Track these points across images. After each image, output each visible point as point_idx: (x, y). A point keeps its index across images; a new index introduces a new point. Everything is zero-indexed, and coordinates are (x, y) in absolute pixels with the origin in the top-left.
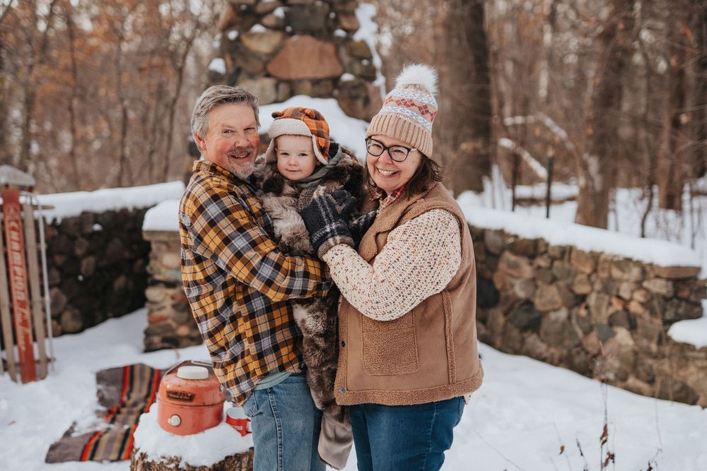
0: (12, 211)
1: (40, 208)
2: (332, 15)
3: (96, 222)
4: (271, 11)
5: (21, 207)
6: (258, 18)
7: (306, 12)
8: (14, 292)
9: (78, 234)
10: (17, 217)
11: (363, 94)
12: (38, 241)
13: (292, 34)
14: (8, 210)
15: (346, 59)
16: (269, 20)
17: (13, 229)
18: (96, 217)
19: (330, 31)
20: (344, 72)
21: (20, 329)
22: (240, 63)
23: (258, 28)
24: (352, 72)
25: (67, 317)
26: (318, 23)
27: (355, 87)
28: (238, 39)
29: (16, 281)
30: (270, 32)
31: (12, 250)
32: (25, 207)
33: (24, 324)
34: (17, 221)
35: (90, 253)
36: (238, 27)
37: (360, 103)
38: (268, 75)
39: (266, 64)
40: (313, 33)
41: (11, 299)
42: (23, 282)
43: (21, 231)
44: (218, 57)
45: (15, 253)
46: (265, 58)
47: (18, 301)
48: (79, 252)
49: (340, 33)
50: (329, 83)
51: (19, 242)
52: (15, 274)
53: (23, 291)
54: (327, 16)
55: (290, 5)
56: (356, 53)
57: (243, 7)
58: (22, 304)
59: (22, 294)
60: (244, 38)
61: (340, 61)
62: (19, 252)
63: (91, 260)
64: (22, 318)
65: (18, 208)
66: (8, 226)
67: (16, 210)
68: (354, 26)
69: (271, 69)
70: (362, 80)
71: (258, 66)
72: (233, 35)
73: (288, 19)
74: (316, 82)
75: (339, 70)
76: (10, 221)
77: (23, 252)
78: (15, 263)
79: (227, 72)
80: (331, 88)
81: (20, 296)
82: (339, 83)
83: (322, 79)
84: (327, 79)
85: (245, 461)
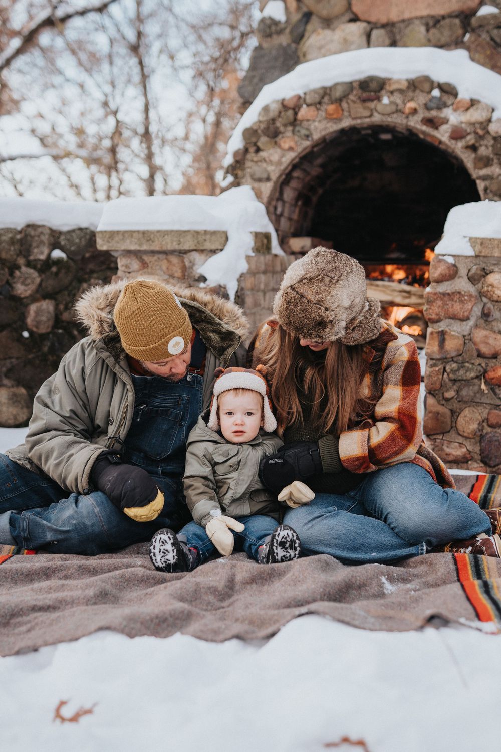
3: (55, 245)
9: (21, 261)
18: (56, 237)
20: (481, 3)
22: (309, 4)
24: (494, 3)
27: (499, 27)
35: (42, 294)
38: (355, 19)
48: (21, 290)
50: (457, 21)
63: (47, 306)
69: (357, 7)
74: (434, 22)
79: (287, 22)
80: (460, 31)
82: (474, 21)
83: (444, 17)
84: (451, 16)
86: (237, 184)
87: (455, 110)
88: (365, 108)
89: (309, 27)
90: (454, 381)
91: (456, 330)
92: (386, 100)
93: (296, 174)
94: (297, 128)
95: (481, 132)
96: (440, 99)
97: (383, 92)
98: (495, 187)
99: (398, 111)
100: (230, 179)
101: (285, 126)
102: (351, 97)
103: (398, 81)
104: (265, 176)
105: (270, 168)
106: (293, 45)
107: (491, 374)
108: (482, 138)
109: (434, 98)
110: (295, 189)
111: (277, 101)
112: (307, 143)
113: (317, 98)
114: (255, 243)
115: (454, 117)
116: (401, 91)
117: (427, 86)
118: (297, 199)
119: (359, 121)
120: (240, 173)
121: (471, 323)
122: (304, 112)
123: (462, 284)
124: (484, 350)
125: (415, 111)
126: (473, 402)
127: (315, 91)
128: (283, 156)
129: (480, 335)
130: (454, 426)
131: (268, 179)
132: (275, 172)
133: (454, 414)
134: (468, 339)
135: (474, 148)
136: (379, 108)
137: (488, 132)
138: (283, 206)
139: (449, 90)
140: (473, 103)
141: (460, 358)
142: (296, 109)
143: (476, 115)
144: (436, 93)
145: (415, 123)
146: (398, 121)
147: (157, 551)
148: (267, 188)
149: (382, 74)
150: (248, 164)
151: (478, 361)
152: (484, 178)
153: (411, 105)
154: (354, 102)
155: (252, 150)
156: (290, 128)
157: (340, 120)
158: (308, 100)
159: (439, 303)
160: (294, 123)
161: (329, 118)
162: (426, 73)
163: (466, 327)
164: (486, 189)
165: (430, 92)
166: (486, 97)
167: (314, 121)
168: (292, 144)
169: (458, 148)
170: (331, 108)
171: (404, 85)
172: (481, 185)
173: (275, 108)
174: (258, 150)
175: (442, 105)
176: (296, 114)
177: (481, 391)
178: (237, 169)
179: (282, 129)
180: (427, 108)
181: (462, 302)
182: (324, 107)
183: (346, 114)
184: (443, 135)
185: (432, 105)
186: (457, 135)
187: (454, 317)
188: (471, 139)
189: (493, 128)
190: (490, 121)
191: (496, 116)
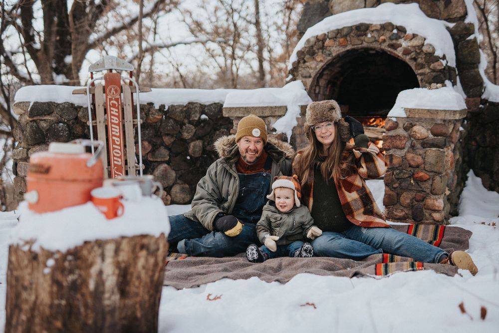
0: (113, 90)
3: (203, 113)
5: (121, 88)
8: (112, 157)
9: (186, 121)
10: (117, 97)
12: (135, 116)
17: (114, 106)
18: (203, 108)
25: (176, 189)
29: (114, 149)
31: (112, 124)
34: (117, 100)
35: (196, 137)
37: (441, 4)
42: (120, 150)
43: (120, 108)
45: (114, 126)
47: (115, 165)
48: (186, 135)
51: (118, 117)
52: (114, 143)
53: (120, 157)
58: (119, 168)
59: (119, 160)
62: (118, 125)
63: (199, 143)
65: (119, 90)
66: (109, 103)
67: (116, 91)
76: (111, 100)
77: (121, 124)
78: (114, 133)
81: (118, 161)
85: (110, 249)
86: (294, 79)
87: (405, 40)
88: (358, 40)
90: (398, 179)
91: (399, 153)
92: (369, 36)
93: (325, 72)
94: (324, 51)
95: (418, 51)
96: (397, 34)
97: (368, 31)
98: (426, 79)
99: (376, 41)
100: (291, 77)
101: (318, 49)
102: (352, 34)
103: (376, 26)
104: (308, 75)
105: (311, 71)
106: (326, 2)
107: (416, 176)
108: (419, 54)
109: (394, 34)
110: (326, 79)
111: (314, 37)
112: (330, 58)
113: (334, 35)
114: (301, 111)
115: (404, 44)
116: (377, 30)
117: (390, 28)
118: (328, 84)
119: (356, 46)
120: (296, 74)
121: (406, 150)
122: (327, 42)
123: (400, 131)
124: (412, 163)
125: (384, 41)
126: (407, 189)
127: (333, 31)
128: (317, 65)
129: (410, 156)
130: (398, 201)
131: (310, 77)
132: (313, 73)
133: (399, 195)
134: (404, 158)
135: (415, 59)
136: (366, 39)
137: (422, 51)
138: (320, 88)
139: (402, 30)
140: (414, 36)
141: (401, 167)
142: (324, 41)
143: (415, 42)
144: (395, 31)
145: (384, 47)
146: (376, 45)
147: (249, 253)
148: (309, 81)
149: (367, 22)
150: (300, 69)
151: (409, 169)
152: (421, 74)
153: (382, 38)
154: (353, 37)
155: (302, 62)
156: (321, 51)
157: (346, 46)
158: (330, 36)
159: (389, 141)
160: (323, 48)
161: (340, 45)
162: (390, 21)
163: (403, 152)
164: (422, 80)
165: (392, 31)
166: (421, 33)
167: (333, 47)
168: (322, 59)
169: (407, 59)
170: (341, 40)
171: (379, 27)
172: (419, 78)
173: (313, 40)
174: (305, 62)
175: (398, 37)
176: (324, 43)
177: (411, 184)
178: (294, 72)
179: (317, 51)
180: (391, 39)
181: (400, 140)
182: (338, 40)
183: (349, 42)
184: (399, 52)
185: (393, 37)
186: (406, 52)
187: (397, 148)
188: (413, 55)
189: (425, 49)
190: (423, 45)
191: (426, 42)
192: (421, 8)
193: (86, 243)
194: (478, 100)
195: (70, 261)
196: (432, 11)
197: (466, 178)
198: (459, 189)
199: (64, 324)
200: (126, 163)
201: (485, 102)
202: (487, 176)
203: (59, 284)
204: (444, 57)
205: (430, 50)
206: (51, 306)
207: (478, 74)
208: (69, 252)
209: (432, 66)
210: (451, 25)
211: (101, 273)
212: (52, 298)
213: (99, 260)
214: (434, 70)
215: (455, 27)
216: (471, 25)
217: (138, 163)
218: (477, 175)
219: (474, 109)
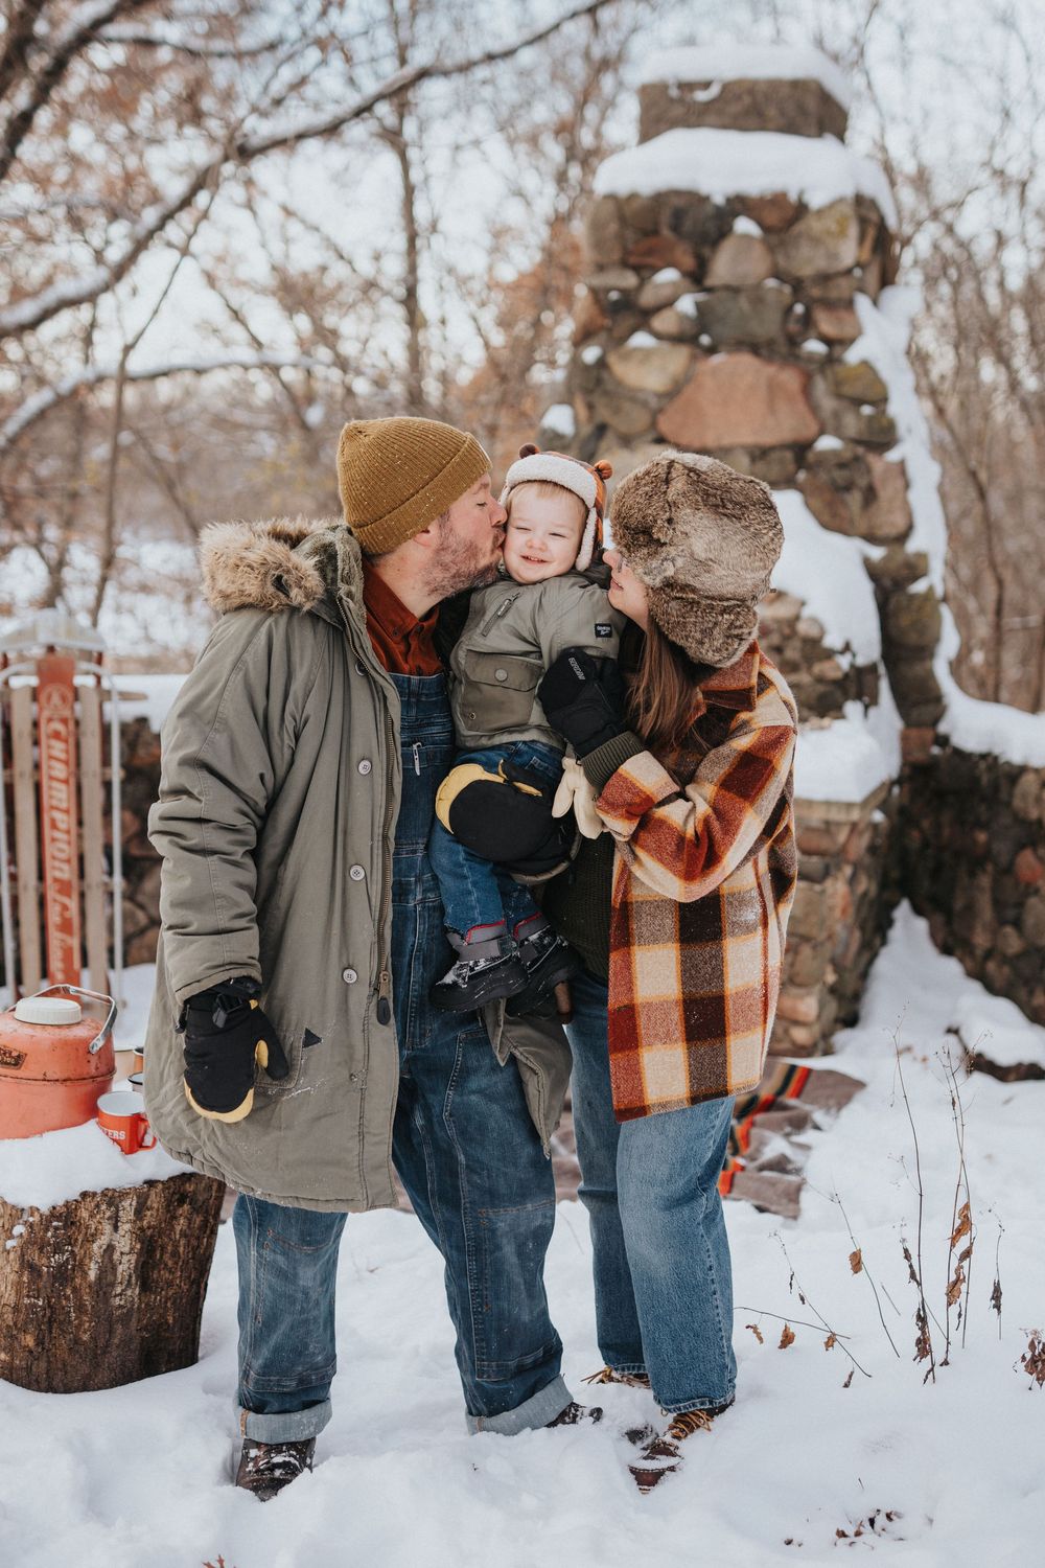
0: (56, 699)
1: (115, 697)
2: (799, 309)
4: (669, 303)
5: (76, 694)
6: (643, 317)
7: (743, 303)
8: (49, 863)
10: (67, 713)
11: (862, 482)
12: (106, 761)
13: (711, 350)
14: (49, 698)
15: (828, 404)
16: (664, 322)
17: (57, 735)
19: (794, 342)
20: (822, 432)
21: (55, 938)
22: (604, 414)
23: (641, 340)
24: (838, 433)
26: (768, 326)
27: (842, 465)
28: (602, 363)
29: (54, 840)
30: (665, 346)
31: (51, 778)
32: (82, 693)
33: (66, 927)
34: (64, 721)
36: (603, 336)
37: (855, 499)
38: (661, 442)
39: (655, 414)
40: (755, 348)
41: (41, 876)
42: (69, 843)
43: (72, 741)
44: (561, 402)
45: (55, 784)
46: (654, 403)
47: (56, 880)
49: (814, 346)
50: (789, 455)
51: (66, 763)
52: (54, 826)
53: (68, 861)
54: (789, 310)
55: (709, 290)
56: (847, 390)
57: (614, 296)
58: (64, 887)
59: (65, 867)
60: (612, 359)
61: (814, 409)
62: (66, 782)
64: (62, 915)
65: (70, 696)
66: (44, 729)
67: (64, 699)
68: (848, 332)
69: (665, 426)
70: (860, 450)
71: (638, 419)
72: (591, 354)
73: (704, 319)
74: (760, 454)
75: (814, 428)
76: (50, 720)
77: (72, 781)
78: (55, 803)
79: (576, 434)
80: (791, 467)
81: (61, 870)
82: (810, 457)
83: (772, 448)
84: (784, 447)
85: (128, 1207)
89: (604, 445)
95: (787, 631)
108: (787, 638)
137: (796, 633)
140: (781, 595)
143: (782, 611)
188: (775, 639)
189: (803, 628)
190: (797, 618)
191: (806, 612)
192: (807, 504)
193: (84, 1195)
194: (928, 735)
195: (56, 1228)
196: (834, 515)
197: (890, 923)
198: (866, 957)
199: (39, 1342)
200: (82, 875)
201: (943, 741)
202: (940, 919)
203: (33, 1269)
204: (847, 648)
205: (813, 632)
206: (16, 1309)
207: (930, 676)
208: (54, 1214)
209: (818, 668)
210: (877, 553)
211: (110, 1248)
212: (18, 1292)
213: (107, 1228)
214: (820, 680)
215: (886, 559)
216: (922, 557)
217: (110, 873)
218: (918, 910)
219: (918, 756)
